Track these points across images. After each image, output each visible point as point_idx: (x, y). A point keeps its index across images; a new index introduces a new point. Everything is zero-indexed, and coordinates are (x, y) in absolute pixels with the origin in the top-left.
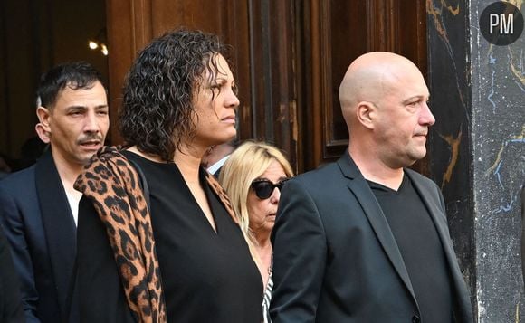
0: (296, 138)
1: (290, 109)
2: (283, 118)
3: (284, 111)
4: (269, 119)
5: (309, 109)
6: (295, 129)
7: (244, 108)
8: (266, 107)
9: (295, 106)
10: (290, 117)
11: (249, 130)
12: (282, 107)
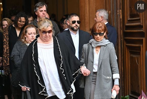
0: (121, 18)
1: (120, 11)
2: (118, 13)
3: (118, 12)
4: (115, 14)
5: (124, 11)
6: (121, 16)
7: (109, 11)
8: (114, 11)
9: (121, 11)
10: (120, 13)
11: (111, 16)
12: (118, 11)
